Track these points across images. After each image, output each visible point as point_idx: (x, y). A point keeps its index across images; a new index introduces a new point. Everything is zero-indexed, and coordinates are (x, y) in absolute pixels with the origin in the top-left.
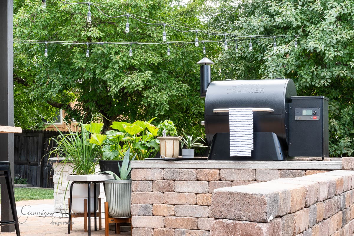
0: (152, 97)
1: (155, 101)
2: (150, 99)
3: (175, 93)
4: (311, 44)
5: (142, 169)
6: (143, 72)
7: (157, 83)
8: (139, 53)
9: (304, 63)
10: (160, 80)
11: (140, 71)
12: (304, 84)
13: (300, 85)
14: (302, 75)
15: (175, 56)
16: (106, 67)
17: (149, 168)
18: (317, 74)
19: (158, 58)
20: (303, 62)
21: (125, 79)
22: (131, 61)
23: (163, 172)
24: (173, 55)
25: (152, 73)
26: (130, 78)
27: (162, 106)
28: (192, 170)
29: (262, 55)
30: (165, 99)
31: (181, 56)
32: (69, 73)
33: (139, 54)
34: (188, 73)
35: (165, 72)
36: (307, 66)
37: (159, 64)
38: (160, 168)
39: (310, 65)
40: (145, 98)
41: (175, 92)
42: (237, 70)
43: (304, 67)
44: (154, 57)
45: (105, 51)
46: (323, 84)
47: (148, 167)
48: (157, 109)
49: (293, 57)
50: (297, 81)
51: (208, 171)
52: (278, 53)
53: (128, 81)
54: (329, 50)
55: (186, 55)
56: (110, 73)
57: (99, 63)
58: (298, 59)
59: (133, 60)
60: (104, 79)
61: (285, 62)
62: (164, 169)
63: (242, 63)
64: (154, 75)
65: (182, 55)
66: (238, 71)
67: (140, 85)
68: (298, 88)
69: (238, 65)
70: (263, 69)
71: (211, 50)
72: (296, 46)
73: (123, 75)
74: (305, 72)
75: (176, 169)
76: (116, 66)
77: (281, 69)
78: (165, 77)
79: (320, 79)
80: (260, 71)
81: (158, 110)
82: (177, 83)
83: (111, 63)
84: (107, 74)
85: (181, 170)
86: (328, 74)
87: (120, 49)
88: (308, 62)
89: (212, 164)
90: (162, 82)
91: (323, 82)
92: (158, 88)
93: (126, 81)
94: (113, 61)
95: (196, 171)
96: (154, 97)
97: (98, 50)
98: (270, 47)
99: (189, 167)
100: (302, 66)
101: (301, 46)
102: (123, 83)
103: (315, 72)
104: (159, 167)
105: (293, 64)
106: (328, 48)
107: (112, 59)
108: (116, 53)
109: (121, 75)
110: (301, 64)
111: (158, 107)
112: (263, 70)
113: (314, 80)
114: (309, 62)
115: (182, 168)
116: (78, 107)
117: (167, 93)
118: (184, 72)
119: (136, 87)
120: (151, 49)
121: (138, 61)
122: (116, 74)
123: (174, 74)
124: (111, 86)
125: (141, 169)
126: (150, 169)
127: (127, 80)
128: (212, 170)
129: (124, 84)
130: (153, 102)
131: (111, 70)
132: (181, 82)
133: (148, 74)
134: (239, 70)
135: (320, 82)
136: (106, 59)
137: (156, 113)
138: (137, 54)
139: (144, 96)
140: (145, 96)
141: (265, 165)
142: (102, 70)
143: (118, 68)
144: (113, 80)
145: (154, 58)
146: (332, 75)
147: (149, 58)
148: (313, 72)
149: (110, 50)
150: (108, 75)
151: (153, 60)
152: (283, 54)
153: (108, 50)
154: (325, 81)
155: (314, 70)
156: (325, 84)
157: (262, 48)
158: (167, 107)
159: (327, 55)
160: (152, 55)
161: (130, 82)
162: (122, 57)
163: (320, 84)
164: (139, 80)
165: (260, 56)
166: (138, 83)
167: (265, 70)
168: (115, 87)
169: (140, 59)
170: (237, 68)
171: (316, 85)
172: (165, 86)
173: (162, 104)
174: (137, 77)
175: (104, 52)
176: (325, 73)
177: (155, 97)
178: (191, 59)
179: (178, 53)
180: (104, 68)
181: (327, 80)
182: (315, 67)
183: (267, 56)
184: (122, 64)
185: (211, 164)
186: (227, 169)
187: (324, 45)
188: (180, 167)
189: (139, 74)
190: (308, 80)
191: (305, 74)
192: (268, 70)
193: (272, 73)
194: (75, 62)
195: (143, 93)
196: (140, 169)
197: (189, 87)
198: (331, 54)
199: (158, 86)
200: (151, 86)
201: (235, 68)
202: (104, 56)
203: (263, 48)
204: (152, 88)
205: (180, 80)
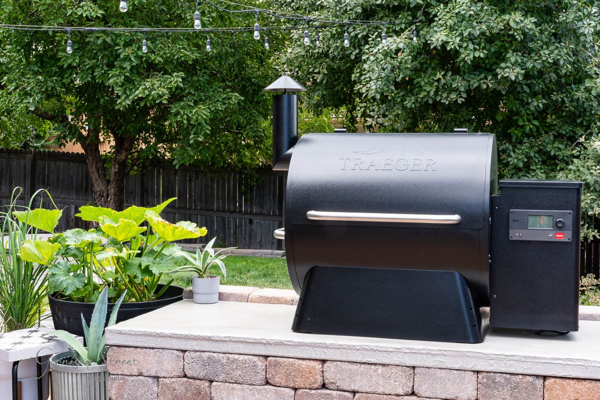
0: (184, 113)
1: (189, 119)
2: (181, 117)
3: (220, 107)
4: (438, 37)
5: (133, 349)
6: (170, 74)
7: (191, 91)
8: (162, 44)
9: (425, 66)
10: (197, 87)
11: (166, 73)
12: (425, 100)
13: (417, 100)
14: (421, 86)
15: (219, 48)
16: (111, 66)
17: (150, 348)
18: (444, 84)
19: (193, 53)
20: (421, 64)
21: (141, 85)
22: (150, 58)
23: (183, 359)
24: (217, 47)
25: (184, 75)
26: (148, 84)
27: (199, 127)
28: (255, 359)
29: (357, 51)
30: (205, 117)
31: (229, 50)
32: (56, 72)
33: (162, 46)
34: (241, 74)
35: (205, 73)
36: (430, 70)
37: (196, 61)
38: (177, 350)
39: (434, 69)
40: (174, 115)
41: (219, 105)
42: (316, 73)
43: (425, 72)
44: (186, 50)
45: (108, 40)
46: (454, 100)
47: (146, 345)
48: (192, 132)
49: (408, 55)
50: (413, 95)
51: (294, 364)
52: (386, 49)
53: (146, 88)
54: (466, 48)
55: (237, 48)
56: (117, 76)
57: (100, 59)
58: (415, 58)
59: (153, 55)
60: (108, 85)
61: (396, 63)
62: (186, 351)
63: (324, 63)
64: (188, 78)
65: (231, 47)
66: (318, 75)
67: (164, 95)
68: (414, 105)
69: (318, 66)
70: (357, 73)
71: (274, 39)
72: (415, 39)
73: (138, 79)
74: (426, 80)
75: (215, 355)
76: (127, 65)
77: (390, 75)
78: (206, 81)
79: (450, 92)
80: (353, 76)
81: (194, 134)
82: (224, 91)
83: (118, 60)
84: (112, 76)
85: (228, 358)
86: (463, 84)
87: (132, 38)
88: (430, 64)
89: (304, 347)
90: (200, 89)
91: (453, 96)
92: (193, 99)
93: (142, 89)
94: (122, 56)
95: (264, 360)
96: (187, 114)
97: (98, 38)
98: (372, 39)
99: (248, 352)
100: (421, 70)
101: (420, 39)
102: (137, 92)
103: (443, 81)
104: (174, 348)
105: (408, 68)
106: (465, 45)
107: (120, 54)
108: (127, 44)
109: (135, 79)
110: (419, 68)
111: (195, 130)
112: (358, 75)
113: (440, 93)
114: (433, 64)
115: (230, 352)
116: (75, 122)
117: (209, 108)
118: (234, 73)
119: (158, 98)
120: (182, 38)
121: (162, 57)
122: (126, 76)
123: (219, 75)
124: (119, 97)
125: (130, 349)
126: (151, 351)
127: (144, 87)
128: (305, 362)
129: (139, 93)
130: (185, 122)
131: (119, 71)
132: (229, 90)
133: (176, 79)
134: (319, 73)
135: (448, 97)
136: (111, 52)
137: (190, 138)
138: (160, 45)
139: (172, 111)
140: (172, 113)
141: (441, 360)
142: (105, 70)
143: (129, 68)
144: (121, 86)
145: (186, 52)
146: (469, 86)
147: (178, 52)
148: (439, 80)
149: (116, 38)
150: (114, 79)
151: (185, 55)
152: (394, 52)
153: (114, 38)
154: (457, 96)
155: (441, 77)
156: (457, 100)
157: (357, 40)
158: (208, 129)
159: (463, 56)
160: (184, 48)
161: (149, 90)
162: (136, 50)
163: (449, 99)
164: (164, 87)
165: (354, 53)
166: (160, 93)
167: (361, 75)
168: (125, 98)
169: (165, 53)
170: (316, 71)
171: (442, 101)
172: (205, 96)
173: (200, 124)
174: (159, 82)
175: (106, 42)
176: (459, 83)
177: (189, 115)
178: (244, 54)
179: (224, 44)
180: (107, 67)
181: (460, 94)
182: (442, 73)
183: (367, 54)
184: (135, 62)
185: (301, 348)
186: (341, 361)
187: (458, 39)
188: (224, 350)
189: (163, 78)
190: (432, 93)
191: (426, 83)
192: (367, 76)
193: (375, 81)
194: (61, 56)
195: (170, 107)
196: (128, 349)
197: (243, 98)
198: (468, 55)
199: (194, 95)
200: (183, 95)
201: (313, 70)
202: (108, 48)
203: (359, 41)
204: (185, 99)
205: (227, 86)
